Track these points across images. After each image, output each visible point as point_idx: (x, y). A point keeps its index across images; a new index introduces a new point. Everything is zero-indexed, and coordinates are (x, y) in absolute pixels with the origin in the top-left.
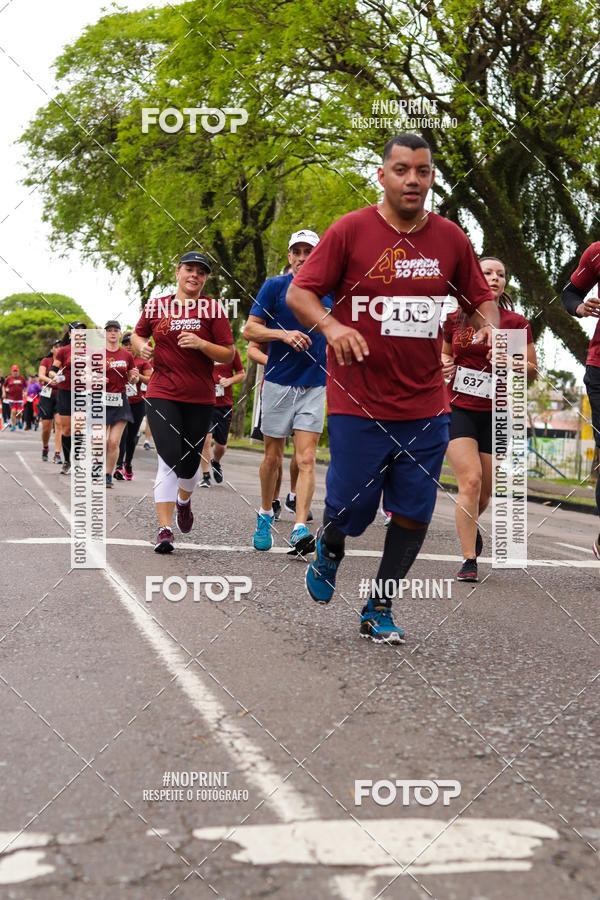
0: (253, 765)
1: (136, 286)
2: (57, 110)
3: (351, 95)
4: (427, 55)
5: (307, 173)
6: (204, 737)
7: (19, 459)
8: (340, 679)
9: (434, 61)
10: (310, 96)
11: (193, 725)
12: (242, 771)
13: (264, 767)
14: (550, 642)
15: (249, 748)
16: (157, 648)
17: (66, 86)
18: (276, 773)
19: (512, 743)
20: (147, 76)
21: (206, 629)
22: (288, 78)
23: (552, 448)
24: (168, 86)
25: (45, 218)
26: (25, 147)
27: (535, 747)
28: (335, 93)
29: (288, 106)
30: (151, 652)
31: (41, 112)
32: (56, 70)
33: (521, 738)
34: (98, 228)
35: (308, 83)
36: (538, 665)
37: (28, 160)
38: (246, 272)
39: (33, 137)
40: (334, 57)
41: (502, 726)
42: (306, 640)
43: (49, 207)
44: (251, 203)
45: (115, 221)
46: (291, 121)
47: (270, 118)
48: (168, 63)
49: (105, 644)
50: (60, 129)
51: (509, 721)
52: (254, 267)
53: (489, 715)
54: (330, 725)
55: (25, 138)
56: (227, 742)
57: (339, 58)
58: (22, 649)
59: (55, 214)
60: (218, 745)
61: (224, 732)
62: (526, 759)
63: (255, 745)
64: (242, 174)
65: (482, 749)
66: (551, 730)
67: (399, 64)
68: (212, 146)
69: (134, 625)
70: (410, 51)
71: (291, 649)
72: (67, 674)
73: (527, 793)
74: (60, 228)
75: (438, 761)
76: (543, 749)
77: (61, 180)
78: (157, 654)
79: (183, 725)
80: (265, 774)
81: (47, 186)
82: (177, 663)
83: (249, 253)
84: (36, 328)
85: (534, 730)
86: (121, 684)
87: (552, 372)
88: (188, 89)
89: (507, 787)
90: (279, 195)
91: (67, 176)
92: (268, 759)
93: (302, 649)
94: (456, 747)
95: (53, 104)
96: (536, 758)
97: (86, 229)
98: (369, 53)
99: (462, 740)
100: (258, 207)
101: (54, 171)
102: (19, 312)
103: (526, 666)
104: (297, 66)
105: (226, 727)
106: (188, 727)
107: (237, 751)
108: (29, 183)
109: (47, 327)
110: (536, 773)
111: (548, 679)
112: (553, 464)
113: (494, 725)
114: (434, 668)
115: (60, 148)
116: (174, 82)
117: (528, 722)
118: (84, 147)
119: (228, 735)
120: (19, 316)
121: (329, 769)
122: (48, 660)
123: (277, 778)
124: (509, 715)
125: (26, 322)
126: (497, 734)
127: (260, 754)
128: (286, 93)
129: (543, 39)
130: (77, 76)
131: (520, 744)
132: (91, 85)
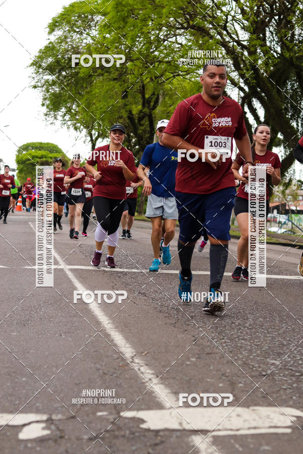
0: (150, 380)
1: (89, 138)
2: (49, 50)
3: (197, 41)
4: (236, 21)
5: (175, 81)
6: (125, 366)
7: (30, 226)
8: (193, 336)
9: (239, 24)
10: (176, 42)
11: (120, 359)
12: (145, 383)
13: (155, 381)
14: (299, 317)
15: (148, 371)
16: (101, 321)
17: (53, 38)
18: (162, 384)
19: (281, 368)
20: (94, 33)
21: (125, 312)
22: (165, 33)
23: (299, 220)
24: (104, 37)
25: (43, 105)
26: (33, 69)
27: (293, 370)
28: (189, 40)
29: (165, 46)
30: (98, 323)
31: (40, 51)
32: (48, 30)
33: (286, 366)
34: (69, 111)
35: (175, 35)
36: (294, 329)
37: (34, 75)
38: (144, 131)
39: (36, 64)
40: (188, 23)
41: (276, 360)
42: (176, 316)
43: (45, 99)
44: (147, 96)
45: (78, 106)
46: (167, 55)
48: (105, 25)
49: (75, 319)
50: (50, 60)
51: (279, 357)
52: (148, 129)
53: (269, 354)
54: (188, 359)
55: (33, 64)
56: (136, 368)
57: (191, 23)
58: (33, 321)
59: (48, 102)
60: (132, 369)
61: (135, 363)
62: (288, 377)
63: (151, 370)
64: (142, 82)
65: (266, 371)
66: (300, 362)
67: (221, 26)
68: (127, 68)
69: (90, 309)
70: (227, 19)
71: (168, 321)
72: (56, 334)
73: (289, 394)
74: (51, 110)
75: (243, 378)
76: (297, 371)
77: (51, 85)
78: (101, 324)
79: (115, 359)
80: (156, 384)
81: (44, 89)
82: (111, 328)
83: (146, 122)
84: (38, 160)
85: (292, 362)
86: (83, 339)
87: (299, 181)
88: (115, 39)
89: (279, 391)
90: (161, 92)
91: (54, 83)
92: (158, 377)
93: (174, 321)
94: (253, 371)
95: (46, 47)
96: (293, 376)
97: (63, 110)
98: (206, 20)
99: (256, 367)
100: (150, 98)
101: (47, 81)
102: (30, 152)
103: (288, 330)
104: (170, 27)
105: (136, 361)
106: (117, 361)
107: (142, 373)
108: (35, 87)
109: (44, 159)
110: (294, 384)
111: (299, 336)
112: (300, 227)
113: (272, 360)
114: (240, 331)
115: (51, 69)
116: (108, 36)
117: (289, 358)
118: (63, 69)
119: (137, 364)
120: (30, 154)
121: (189, 382)
122: (46, 327)
123: (162, 386)
124: (279, 355)
125: (33, 157)
126: (273, 364)
127: (153, 374)
128: (164, 41)
129: (294, 12)
130: (59, 33)
131: (285, 369)
132: (66, 37)
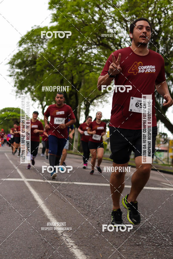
0: (72, 246)
1: (41, 106)
2: (19, 55)
3: (104, 52)
4: (126, 41)
5: (91, 74)
6: (58, 238)
7: (5, 155)
8: (98, 222)
9: (128, 43)
10: (92, 53)
11: (55, 234)
12: (69, 248)
13: (75, 247)
14: (159, 212)
15: (71, 241)
16: (44, 211)
17: (21, 49)
18: (78, 249)
19: (147, 241)
20: (45, 46)
21: (59, 206)
22: (86, 47)
23: (160, 155)
24: (51, 49)
25: (15, 86)
26: (9, 66)
27: (154, 242)
28: (100, 52)
29: (86, 55)
30: (43, 213)
31: (14, 56)
32: (18, 45)
33: (150, 240)
34: (29, 90)
35: (91, 48)
36: (155, 218)
37: (10, 69)
38: (73, 102)
39: (12, 63)
40: (99, 42)
41: (144, 236)
42: (88, 210)
43: (16, 83)
44: (75, 83)
45: (35, 87)
46: (87, 60)
47: (80, 59)
48: (51, 43)
49: (29, 210)
50: (20, 61)
51: (146, 235)
52: (75, 101)
53: (141, 233)
54: (94, 235)
55: (9, 63)
56: (64, 239)
57: (101, 42)
58: (5, 211)
59: (18, 85)
60: (62, 240)
61: (63, 236)
62: (151, 246)
64: (72, 75)
65: (139, 243)
66: (159, 238)
67: (118, 44)
68: (63, 67)
69: (38, 204)
70: (121, 40)
71: (84, 212)
72: (18, 219)
73: (151, 256)
74: (19, 89)
75: (125, 246)
76: (156, 243)
77: (20, 75)
78: (45, 213)
79: (52, 234)
80: (75, 249)
81: (16, 77)
82: (50, 216)
83: (73, 97)
84: (11, 117)
85: (154, 237)
86: (34, 222)
87: (161, 133)
88: (57, 50)
89: (146, 254)
90: (83, 81)
91: (21, 74)
92: (76, 245)
93: (87, 213)
94: (131, 242)
95: (18, 54)
96: (154, 246)
98: (109, 41)
99: (133, 240)
100: (76, 84)
101: (18, 73)
102: (6, 113)
103: (152, 219)
104: (88, 44)
105: (64, 235)
106: (53, 235)
107: (67, 242)
108: (10, 76)
109: (15, 117)
110: (154, 250)
111: (158, 223)
112: (161, 159)
113: (142, 236)
114: (125, 219)
115: (19, 66)
116: (53, 48)
117: (152, 235)
118: (27, 66)
119: (65, 237)
120: (7, 114)
121: (94, 248)
122: (13, 214)
124: (147, 233)
125: (8, 116)
126: (143, 238)
127: (74, 243)
128: (85, 51)
129: (159, 38)
130: (25, 46)
131: (150, 241)
132: (29, 49)
